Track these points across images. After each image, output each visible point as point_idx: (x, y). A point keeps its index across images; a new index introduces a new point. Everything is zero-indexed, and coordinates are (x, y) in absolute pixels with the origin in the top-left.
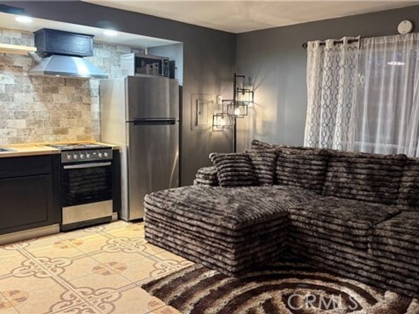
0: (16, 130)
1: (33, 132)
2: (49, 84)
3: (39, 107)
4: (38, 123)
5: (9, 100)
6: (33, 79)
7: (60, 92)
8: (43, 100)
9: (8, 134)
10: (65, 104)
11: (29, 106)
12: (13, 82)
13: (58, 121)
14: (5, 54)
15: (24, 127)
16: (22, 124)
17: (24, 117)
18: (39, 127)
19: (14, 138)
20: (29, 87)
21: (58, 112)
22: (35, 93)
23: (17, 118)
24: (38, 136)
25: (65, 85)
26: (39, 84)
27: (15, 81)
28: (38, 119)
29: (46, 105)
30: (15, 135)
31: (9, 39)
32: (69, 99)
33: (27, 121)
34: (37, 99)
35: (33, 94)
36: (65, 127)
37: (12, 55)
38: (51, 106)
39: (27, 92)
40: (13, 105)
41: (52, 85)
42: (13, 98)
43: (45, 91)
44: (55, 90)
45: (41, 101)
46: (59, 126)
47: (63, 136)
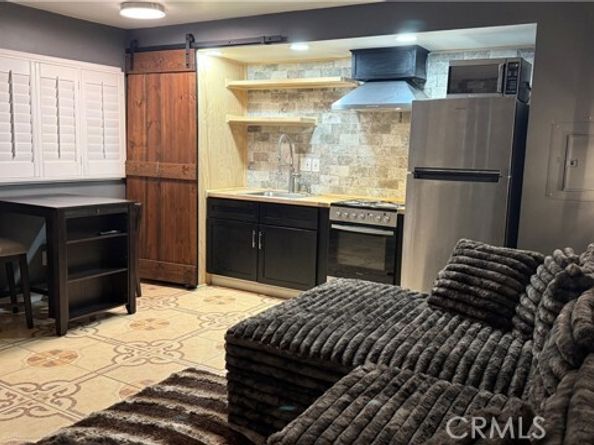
0: (338, 178)
1: (356, 181)
2: (379, 121)
3: (365, 152)
4: (362, 170)
5: (333, 142)
6: (362, 116)
7: (393, 131)
8: (371, 142)
9: (330, 181)
10: (397, 148)
11: (354, 150)
12: (339, 121)
13: (386, 170)
14: (334, 89)
15: (347, 175)
16: (345, 170)
17: (347, 163)
18: (363, 176)
19: (335, 187)
20: (355, 126)
21: (387, 158)
22: (362, 133)
23: (340, 164)
24: (361, 187)
25: (400, 121)
26: (367, 122)
27: (343, 120)
28: (363, 166)
29: (373, 149)
30: (337, 183)
31: (340, 70)
32: (402, 140)
33: (350, 168)
34: (363, 142)
35: (360, 135)
36: (395, 178)
37: (341, 89)
38: (379, 150)
39: (353, 132)
40: (337, 149)
41: (383, 122)
42: (338, 140)
43: (374, 130)
44: (386, 129)
45: (368, 144)
46: (387, 176)
47: (391, 190)
